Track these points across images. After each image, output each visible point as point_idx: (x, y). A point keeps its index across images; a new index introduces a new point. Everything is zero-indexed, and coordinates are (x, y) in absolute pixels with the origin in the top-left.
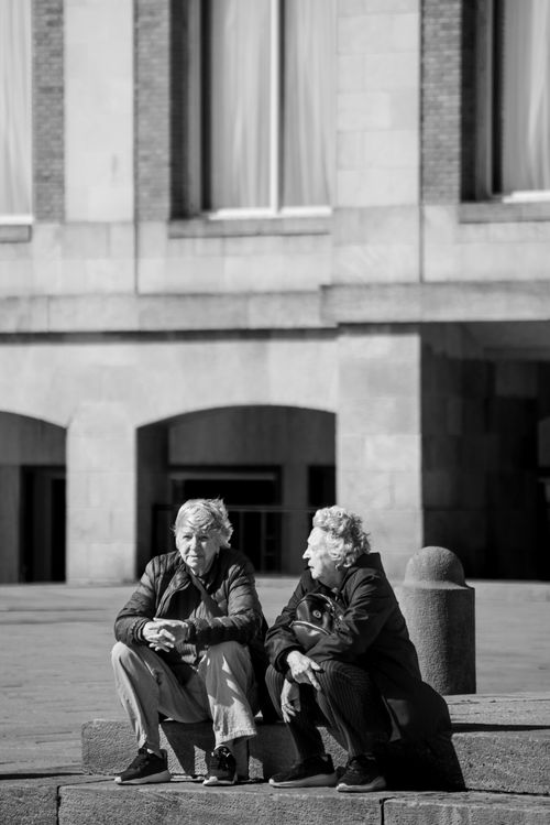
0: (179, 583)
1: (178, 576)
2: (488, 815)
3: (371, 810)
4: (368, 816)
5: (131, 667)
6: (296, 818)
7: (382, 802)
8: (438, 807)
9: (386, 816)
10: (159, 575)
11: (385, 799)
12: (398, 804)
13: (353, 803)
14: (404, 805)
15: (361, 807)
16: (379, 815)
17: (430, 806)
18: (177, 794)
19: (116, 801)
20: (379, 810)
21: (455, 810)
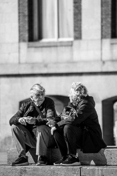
0: (31, 109)
1: (31, 107)
2: (108, 171)
3: (77, 171)
4: (76, 172)
5: (17, 132)
6: (57, 174)
7: (80, 168)
8: (95, 169)
9: (81, 172)
10: (25, 107)
11: (81, 167)
12: (85, 169)
13: (73, 169)
14: (86, 169)
15: (75, 170)
16: (79, 172)
17: (93, 169)
18: (26, 168)
19: (9, 171)
20: (79, 171)
21: (100, 170)
